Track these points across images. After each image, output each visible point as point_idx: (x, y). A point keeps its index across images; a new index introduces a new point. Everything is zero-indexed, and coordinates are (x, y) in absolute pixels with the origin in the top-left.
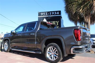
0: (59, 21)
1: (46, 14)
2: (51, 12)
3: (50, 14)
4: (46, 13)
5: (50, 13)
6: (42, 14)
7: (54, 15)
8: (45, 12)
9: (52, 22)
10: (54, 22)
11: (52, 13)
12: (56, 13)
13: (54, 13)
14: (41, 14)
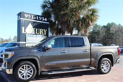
0: (46, 30)
1: (31, 17)
3: (37, 19)
4: (33, 16)
5: (37, 17)
6: (26, 15)
9: (39, 29)
10: (42, 30)
11: (39, 17)
13: (42, 18)
14: (25, 15)
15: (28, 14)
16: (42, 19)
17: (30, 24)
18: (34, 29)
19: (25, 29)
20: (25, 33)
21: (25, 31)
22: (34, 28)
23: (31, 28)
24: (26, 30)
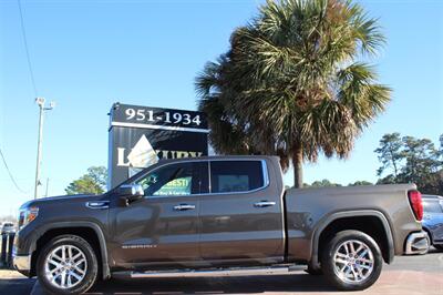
0: (200, 153)
1: (148, 116)
2: (172, 112)
3: (168, 120)
4: (151, 113)
5: (168, 114)
6: (131, 112)
7: (181, 125)
8: (147, 109)
9: (173, 153)
10: (183, 155)
11: (175, 116)
12: (191, 119)
13: (183, 117)
14: (127, 112)
15: (136, 108)
16: (183, 120)
17: (144, 136)
18: (158, 151)
19: (126, 154)
20: (128, 164)
21: (126, 161)
22: (155, 149)
23: (148, 151)
24: (129, 157)
